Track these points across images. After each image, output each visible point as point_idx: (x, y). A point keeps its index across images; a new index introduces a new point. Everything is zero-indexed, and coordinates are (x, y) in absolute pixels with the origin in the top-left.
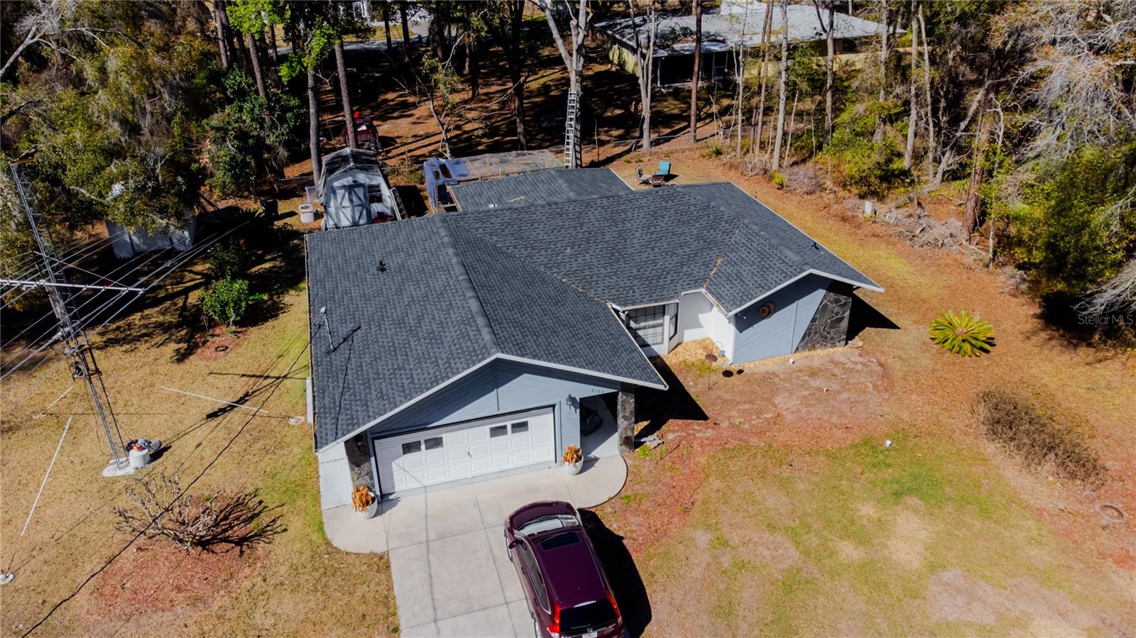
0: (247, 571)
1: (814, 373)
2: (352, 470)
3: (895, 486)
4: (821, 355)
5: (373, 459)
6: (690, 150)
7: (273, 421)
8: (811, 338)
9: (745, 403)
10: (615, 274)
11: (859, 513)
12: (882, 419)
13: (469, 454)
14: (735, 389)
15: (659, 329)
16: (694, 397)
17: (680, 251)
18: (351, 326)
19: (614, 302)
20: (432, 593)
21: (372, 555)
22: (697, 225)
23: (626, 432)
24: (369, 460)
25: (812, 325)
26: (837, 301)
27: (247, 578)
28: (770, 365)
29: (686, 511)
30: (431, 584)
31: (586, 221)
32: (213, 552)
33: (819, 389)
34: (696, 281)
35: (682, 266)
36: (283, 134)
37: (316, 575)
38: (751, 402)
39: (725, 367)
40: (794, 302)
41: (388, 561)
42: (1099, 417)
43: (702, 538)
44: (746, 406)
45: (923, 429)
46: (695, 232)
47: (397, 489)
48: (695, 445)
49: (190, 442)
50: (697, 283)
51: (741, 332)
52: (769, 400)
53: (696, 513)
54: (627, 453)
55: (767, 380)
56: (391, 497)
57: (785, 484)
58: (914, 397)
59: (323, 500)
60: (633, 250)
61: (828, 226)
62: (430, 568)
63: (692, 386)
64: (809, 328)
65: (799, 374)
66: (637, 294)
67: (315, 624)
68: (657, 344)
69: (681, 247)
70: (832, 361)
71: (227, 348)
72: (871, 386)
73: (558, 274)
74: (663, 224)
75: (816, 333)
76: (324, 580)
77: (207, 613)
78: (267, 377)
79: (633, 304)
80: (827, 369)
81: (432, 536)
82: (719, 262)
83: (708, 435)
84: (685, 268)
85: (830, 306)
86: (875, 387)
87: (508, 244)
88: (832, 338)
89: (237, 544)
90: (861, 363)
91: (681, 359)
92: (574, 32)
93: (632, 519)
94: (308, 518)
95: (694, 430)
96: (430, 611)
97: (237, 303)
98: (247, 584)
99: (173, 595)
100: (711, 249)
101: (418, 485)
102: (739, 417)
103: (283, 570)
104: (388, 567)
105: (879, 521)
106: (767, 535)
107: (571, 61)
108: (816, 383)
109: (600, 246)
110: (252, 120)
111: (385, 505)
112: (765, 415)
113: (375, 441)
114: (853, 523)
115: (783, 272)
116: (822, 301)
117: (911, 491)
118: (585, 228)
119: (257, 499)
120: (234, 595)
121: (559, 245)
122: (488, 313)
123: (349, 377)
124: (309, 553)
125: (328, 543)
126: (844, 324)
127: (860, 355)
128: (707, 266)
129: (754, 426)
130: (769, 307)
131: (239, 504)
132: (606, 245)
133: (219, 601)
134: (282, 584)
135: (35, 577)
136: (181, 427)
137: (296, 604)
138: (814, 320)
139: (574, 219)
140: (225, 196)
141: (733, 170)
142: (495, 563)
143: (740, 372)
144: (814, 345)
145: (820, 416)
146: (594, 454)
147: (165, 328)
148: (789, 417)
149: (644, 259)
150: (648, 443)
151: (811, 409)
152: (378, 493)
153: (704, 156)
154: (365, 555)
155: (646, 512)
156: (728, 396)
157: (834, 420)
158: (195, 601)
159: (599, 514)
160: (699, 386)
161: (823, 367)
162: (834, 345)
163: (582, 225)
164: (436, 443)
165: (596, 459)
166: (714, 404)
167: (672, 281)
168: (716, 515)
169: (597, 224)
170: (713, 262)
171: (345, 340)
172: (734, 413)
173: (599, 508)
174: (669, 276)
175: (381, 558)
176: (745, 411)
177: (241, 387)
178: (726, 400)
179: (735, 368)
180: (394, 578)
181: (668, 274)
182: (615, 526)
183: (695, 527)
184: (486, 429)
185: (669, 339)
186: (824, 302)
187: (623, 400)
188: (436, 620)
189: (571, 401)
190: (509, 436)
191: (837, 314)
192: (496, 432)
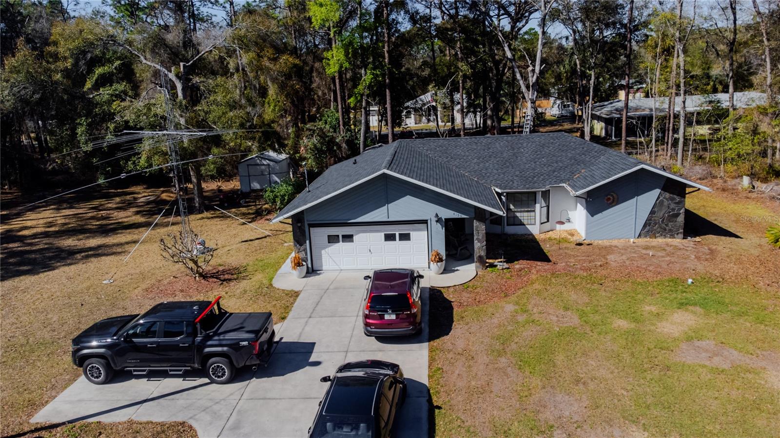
0: (220, 289)
1: (648, 248)
2: (294, 245)
3: (683, 301)
4: (659, 241)
5: (308, 242)
8: (651, 227)
10: (504, 173)
11: (642, 309)
13: (370, 251)
14: (580, 250)
15: (532, 214)
16: (546, 252)
17: (555, 165)
18: (324, 183)
19: (497, 187)
20: (315, 308)
21: (292, 291)
22: (573, 152)
23: (479, 252)
24: (306, 243)
25: (652, 217)
26: (672, 199)
28: (615, 243)
29: (507, 296)
30: (317, 305)
32: (207, 280)
33: (646, 254)
35: (554, 171)
37: (255, 294)
38: (589, 257)
39: (579, 241)
40: (633, 197)
41: (299, 294)
43: (510, 307)
44: (583, 258)
46: (570, 156)
47: (324, 268)
48: (533, 271)
49: (228, 248)
50: (562, 181)
51: (592, 216)
52: (603, 257)
53: (513, 298)
54: (481, 269)
55: (608, 248)
56: (318, 271)
57: (590, 291)
58: (731, 265)
60: (521, 162)
62: (321, 299)
63: (546, 248)
64: (649, 219)
65: (636, 248)
66: (515, 184)
68: (531, 224)
69: (557, 162)
70: (668, 245)
72: (693, 257)
73: (463, 171)
74: (547, 151)
75: (655, 224)
76: (258, 297)
79: (510, 189)
80: (660, 247)
81: (331, 287)
82: (583, 171)
83: (546, 267)
84: (556, 173)
85: (666, 203)
86: (698, 258)
87: (436, 155)
88: (670, 230)
89: (221, 280)
90: (693, 247)
91: (548, 238)
92: (530, 75)
93: (465, 295)
94: (267, 275)
95: (537, 265)
96: (309, 314)
100: (579, 165)
101: (337, 268)
102: (575, 262)
103: (239, 291)
104: (297, 296)
105: (657, 314)
106: (560, 311)
107: (528, 94)
109: (498, 159)
111: (312, 274)
112: (597, 263)
113: (311, 229)
114: (634, 312)
115: (622, 169)
116: (658, 198)
117: (696, 304)
118: (490, 150)
119: (245, 268)
121: (470, 158)
124: (258, 287)
125: (271, 285)
126: (681, 220)
127: (695, 244)
128: (573, 173)
129: (584, 266)
130: (612, 196)
131: (235, 269)
132: (502, 159)
135: (122, 282)
136: (227, 244)
138: (652, 212)
139: (485, 146)
143: (590, 244)
144: (654, 234)
145: (639, 266)
146: (457, 268)
147: (245, 214)
148: (614, 265)
149: (527, 167)
150: (498, 266)
151: (634, 262)
152: (310, 265)
154: (287, 291)
155: (477, 293)
156: (573, 253)
157: (651, 268)
159: (443, 290)
160: (554, 247)
162: (672, 236)
163: (489, 148)
164: (348, 238)
165: (456, 271)
166: (559, 255)
167: (543, 180)
168: (528, 300)
169: (499, 149)
170: (578, 171)
171: (317, 188)
172: (572, 260)
173: (446, 288)
174: (542, 177)
175: (296, 292)
176: (581, 260)
178: (570, 254)
179: (587, 243)
180: (298, 300)
181: (542, 175)
182: (451, 297)
183: (507, 303)
184: (381, 233)
185: (542, 224)
186: (661, 198)
187: (477, 227)
188: (310, 317)
189: (439, 220)
190: (398, 243)
191: (673, 210)
192: (389, 237)
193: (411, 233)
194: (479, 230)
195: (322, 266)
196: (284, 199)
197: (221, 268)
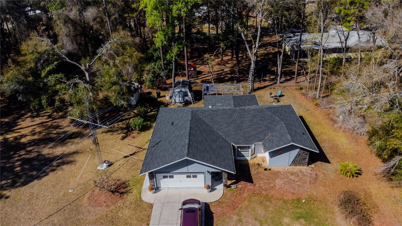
0: (120, 201)
1: (292, 174)
2: (149, 180)
3: (299, 215)
4: (298, 168)
5: (155, 179)
6: (293, 86)
7: (139, 161)
8: (295, 162)
9: (266, 180)
10: (236, 134)
11: (284, 221)
12: (306, 193)
13: (181, 181)
14: (265, 175)
15: (248, 152)
16: (252, 175)
17: (258, 130)
18: (159, 140)
19: (233, 143)
20: (160, 217)
21: (150, 204)
22: (266, 122)
23: (225, 183)
24: (154, 179)
26: (304, 153)
27: (120, 203)
28: (280, 169)
29: (234, 209)
30: (161, 215)
31: (233, 116)
32: (114, 195)
33: (291, 179)
34: (260, 140)
35: (258, 134)
36: (165, 73)
37: (135, 206)
38: (268, 180)
39: (266, 167)
40: (289, 151)
41: (153, 206)
42: (384, 207)
43: (235, 218)
44: (266, 181)
45: (319, 199)
46: (265, 124)
47: (161, 187)
48: (246, 190)
49: (118, 163)
50: (260, 141)
51: (271, 158)
52: (274, 180)
53: (237, 211)
54: (225, 189)
55: (277, 174)
56: (159, 189)
57: (266, 207)
58: (321, 188)
59: (143, 186)
60: (244, 127)
61: (326, 122)
62: (162, 210)
63: (253, 172)
64: (294, 160)
65: (288, 173)
66: (241, 142)
67: (131, 218)
68: (247, 156)
69: (259, 128)
70: (300, 171)
71: (135, 137)
72: (308, 181)
73: (220, 132)
74: (256, 120)
75: (297, 161)
76: (137, 208)
77: (109, 210)
78: (141, 148)
79: (239, 144)
80: (297, 173)
81: (166, 202)
82: (270, 134)
83: (251, 188)
84: (258, 135)
85: (302, 154)
86: (310, 182)
87: (208, 121)
89: (120, 194)
90: (310, 173)
91: (254, 162)
92: (253, 49)
93: (218, 208)
94: (138, 190)
95: (248, 185)
96: (158, 222)
97: (139, 125)
98: (119, 204)
99: (103, 203)
100: (268, 130)
101: (167, 187)
102: (263, 184)
103: (128, 203)
104: (152, 208)
105: (288, 224)
106: (254, 222)
108: (292, 177)
109: (235, 125)
110: (158, 68)
111: (157, 191)
112: (271, 185)
113: (156, 174)
114: (280, 223)
115: (285, 142)
116: (299, 152)
117: (303, 217)
118: (232, 119)
119: (128, 183)
120: (116, 207)
121: (222, 123)
122: (190, 144)
123: (153, 155)
124: (135, 200)
125: (141, 198)
126: (307, 160)
127: (311, 170)
128: (265, 135)
129: (266, 188)
130: (280, 152)
131: (124, 183)
132: (236, 125)
133: (112, 207)
134: (127, 206)
135: (77, 192)
136: (118, 159)
137: (129, 212)
138: (296, 157)
139: (229, 115)
140: (149, 88)
141: (304, 96)
142: (178, 213)
143: (270, 170)
144: (296, 165)
145: (287, 188)
146: (216, 187)
147: (122, 129)
148: (278, 187)
149: (247, 131)
150: (232, 187)
151: (286, 186)
152: (156, 187)
153: (296, 89)
154: (148, 203)
155: (223, 207)
156: (262, 177)
157: (291, 190)
158: (108, 206)
159: (210, 205)
160: (255, 172)
161: (296, 173)
162: (303, 166)
163: (231, 117)
164: (172, 177)
165: (216, 189)
166: (257, 178)
167: (253, 139)
168: (242, 212)
169: (235, 118)
170: (267, 134)
171: (157, 144)
172: (262, 182)
173: (211, 203)
174: (252, 137)
175: (152, 205)
176: (265, 182)
177: (135, 150)
178: (261, 178)
179: (269, 168)
180: (153, 211)
181: (252, 136)
182: (213, 209)
183: (234, 214)
184: (185, 176)
185: (252, 155)
186: (300, 152)
187: (224, 175)
188: (158, 224)
189: (208, 172)
190: (192, 179)
191: (304, 157)
192: (188, 177)
193: (197, 175)
194: (225, 176)
195: (161, 186)
196: (140, 126)
197: (118, 183)
